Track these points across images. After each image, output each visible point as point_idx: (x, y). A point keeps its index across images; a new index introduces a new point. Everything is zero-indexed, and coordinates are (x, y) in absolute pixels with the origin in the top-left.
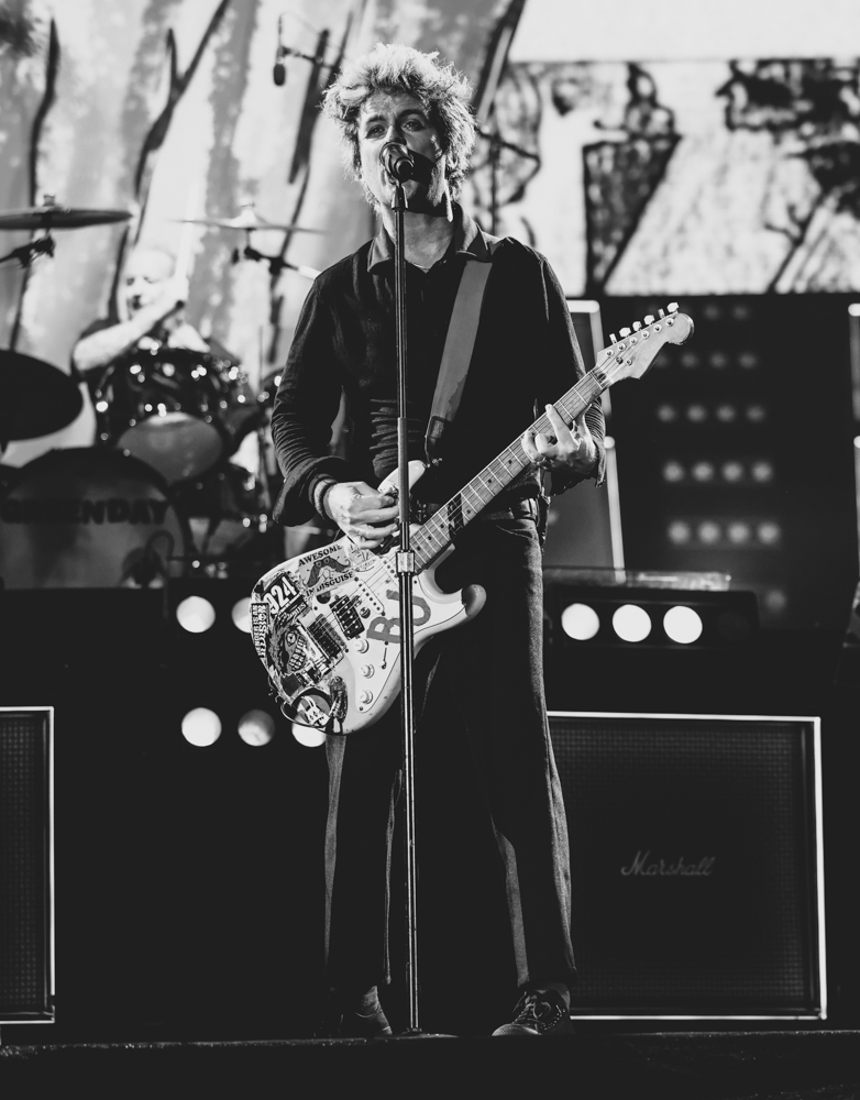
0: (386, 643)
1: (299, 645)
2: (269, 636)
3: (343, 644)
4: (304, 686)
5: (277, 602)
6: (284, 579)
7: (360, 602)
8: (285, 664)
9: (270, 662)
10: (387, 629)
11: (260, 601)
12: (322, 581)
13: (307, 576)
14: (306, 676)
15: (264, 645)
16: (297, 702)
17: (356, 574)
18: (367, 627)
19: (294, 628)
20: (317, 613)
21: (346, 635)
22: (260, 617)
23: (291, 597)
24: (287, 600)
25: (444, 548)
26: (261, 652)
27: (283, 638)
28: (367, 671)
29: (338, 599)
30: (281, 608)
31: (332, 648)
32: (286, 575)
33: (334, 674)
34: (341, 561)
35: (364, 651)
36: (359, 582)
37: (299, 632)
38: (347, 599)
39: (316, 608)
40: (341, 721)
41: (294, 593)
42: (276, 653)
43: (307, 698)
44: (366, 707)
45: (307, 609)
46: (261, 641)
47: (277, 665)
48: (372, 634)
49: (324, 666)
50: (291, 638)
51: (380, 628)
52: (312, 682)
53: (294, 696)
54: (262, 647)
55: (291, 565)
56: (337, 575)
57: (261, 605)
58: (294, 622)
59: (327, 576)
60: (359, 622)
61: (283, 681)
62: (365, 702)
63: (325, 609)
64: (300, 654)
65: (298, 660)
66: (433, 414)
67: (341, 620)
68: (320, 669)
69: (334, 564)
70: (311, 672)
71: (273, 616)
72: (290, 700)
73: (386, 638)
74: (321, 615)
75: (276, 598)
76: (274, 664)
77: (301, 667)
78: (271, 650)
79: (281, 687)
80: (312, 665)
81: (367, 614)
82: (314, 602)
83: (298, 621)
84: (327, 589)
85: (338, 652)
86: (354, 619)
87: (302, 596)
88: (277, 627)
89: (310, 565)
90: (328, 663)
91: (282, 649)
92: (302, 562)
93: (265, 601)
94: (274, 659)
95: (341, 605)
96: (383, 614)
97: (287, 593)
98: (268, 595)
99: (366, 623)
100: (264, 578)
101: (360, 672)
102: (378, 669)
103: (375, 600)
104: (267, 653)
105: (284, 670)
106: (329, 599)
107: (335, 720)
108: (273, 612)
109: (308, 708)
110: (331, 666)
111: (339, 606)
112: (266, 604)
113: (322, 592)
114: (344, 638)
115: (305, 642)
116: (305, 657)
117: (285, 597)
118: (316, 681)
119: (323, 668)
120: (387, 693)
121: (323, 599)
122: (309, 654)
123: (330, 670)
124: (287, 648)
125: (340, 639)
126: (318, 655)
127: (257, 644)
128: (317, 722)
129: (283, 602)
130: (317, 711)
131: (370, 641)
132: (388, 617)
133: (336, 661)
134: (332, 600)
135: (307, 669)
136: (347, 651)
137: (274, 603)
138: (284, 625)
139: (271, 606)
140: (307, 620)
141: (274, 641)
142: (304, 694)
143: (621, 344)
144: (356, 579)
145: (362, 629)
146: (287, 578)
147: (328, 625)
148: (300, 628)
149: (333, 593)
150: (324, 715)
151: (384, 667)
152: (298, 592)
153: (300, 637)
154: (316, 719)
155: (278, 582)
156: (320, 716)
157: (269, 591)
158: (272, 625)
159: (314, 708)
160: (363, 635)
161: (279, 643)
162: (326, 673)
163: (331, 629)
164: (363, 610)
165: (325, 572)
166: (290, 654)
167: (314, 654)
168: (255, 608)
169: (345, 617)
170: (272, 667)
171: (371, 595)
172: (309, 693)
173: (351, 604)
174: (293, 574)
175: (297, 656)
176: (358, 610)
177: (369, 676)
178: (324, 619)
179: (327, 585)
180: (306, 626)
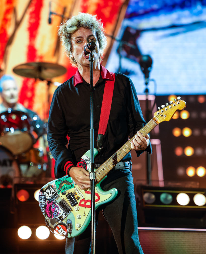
0: (85, 208)
1: (57, 209)
2: (45, 206)
3: (71, 208)
4: (58, 222)
5: (48, 194)
6: (50, 187)
7: (76, 195)
8: (51, 215)
10: (85, 203)
11: (42, 194)
12: (63, 188)
13: (58, 186)
14: (58, 219)
15: (44, 209)
17: (75, 186)
18: (79, 202)
19: (54, 203)
22: (43, 200)
23: (53, 193)
24: (52, 194)
25: (104, 177)
26: (43, 211)
27: (50, 206)
28: (79, 217)
29: (69, 194)
30: (49, 197)
31: (67, 210)
32: (52, 186)
33: (68, 218)
34: (69, 181)
35: (78, 210)
36: (76, 188)
37: (56, 204)
39: (61, 197)
40: (70, 233)
41: (54, 192)
42: (48, 211)
43: (59, 226)
44: (79, 229)
45: (58, 197)
46: (43, 208)
47: (48, 215)
48: (80, 205)
50: (53, 206)
51: (83, 203)
52: (60, 221)
53: (54, 226)
54: (43, 209)
55: (53, 183)
56: (68, 186)
57: (43, 196)
58: (54, 201)
59: (65, 186)
60: (76, 201)
61: (51, 220)
62: (79, 227)
63: (64, 197)
64: (56, 212)
65: (56, 214)
66: (99, 133)
67: (70, 200)
68: (63, 216)
69: (67, 182)
70: (60, 218)
71: (47, 199)
73: (85, 206)
75: (48, 193)
76: (47, 215)
77: (57, 216)
78: (46, 210)
79: (50, 222)
80: (60, 215)
81: (78, 198)
82: (61, 195)
83: (55, 201)
84: (65, 190)
85: (69, 211)
86: (74, 200)
87: (57, 193)
88: (48, 203)
89: (59, 183)
90: (66, 214)
91: (50, 210)
92: (56, 182)
93: (44, 194)
94: (47, 213)
96: (84, 198)
97: (52, 192)
98: (45, 193)
99: (78, 201)
100: (43, 187)
101: (77, 217)
102: (83, 217)
103: (81, 194)
105: (51, 217)
106: (66, 193)
107: (69, 233)
108: (47, 198)
109: (59, 229)
110: (67, 215)
111: (69, 196)
112: (44, 196)
113: (63, 191)
114: (71, 206)
115: (58, 207)
116: (58, 213)
117: (51, 193)
118: (62, 220)
119: (64, 216)
120: (85, 224)
121: (63, 194)
122: (59, 212)
123: (66, 217)
124: (52, 210)
125: (69, 207)
126: (62, 212)
127: (41, 208)
128: (62, 234)
129: (50, 195)
130: (62, 230)
131: (80, 207)
132: (86, 199)
133: (68, 214)
134: (67, 194)
135: (59, 216)
136: (72, 210)
137: (47, 195)
138: (50, 202)
139: (46, 196)
140: (59, 200)
141: (47, 207)
142: (58, 225)
143: (162, 110)
144: (75, 187)
145: (77, 203)
146: (52, 187)
147: (66, 202)
148: (56, 203)
149: (67, 192)
150: (65, 231)
151: (85, 216)
152: (55, 191)
153: (56, 206)
154: (62, 233)
155: (48, 188)
156: (63, 232)
157: (45, 191)
158: (47, 203)
159: (61, 229)
160: (77, 205)
161: (49, 208)
162: (65, 218)
163: (67, 203)
164: (77, 197)
165: (64, 185)
167: (61, 212)
168: (41, 197)
169: (71, 199)
170: (47, 216)
171: (80, 192)
172: (59, 224)
173: (73, 195)
174: (54, 186)
175: (55, 212)
176: (76, 197)
177: (79, 218)
178: (64, 200)
179: (65, 189)
180: (58, 203)
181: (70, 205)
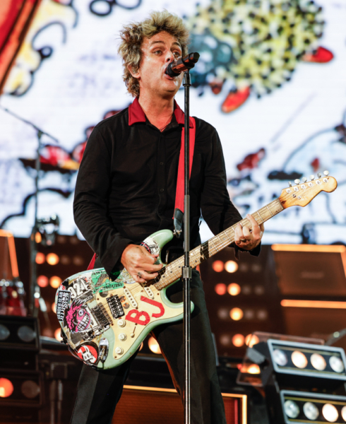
0: (136, 324)
2: (67, 310)
3: (111, 321)
4: (84, 340)
5: (76, 292)
6: (81, 281)
7: (125, 300)
8: (75, 326)
9: (66, 324)
10: (138, 317)
11: (65, 290)
12: (104, 284)
13: (96, 281)
14: (86, 335)
16: (78, 348)
17: (125, 285)
19: (84, 308)
20: (98, 302)
21: (114, 316)
22: (64, 299)
23: (84, 291)
26: (61, 318)
27: (76, 312)
28: (123, 337)
29: (112, 297)
30: (77, 296)
31: (104, 322)
32: (84, 279)
33: (103, 336)
35: (123, 326)
36: (126, 289)
37: (86, 310)
38: (117, 297)
39: (98, 299)
40: (103, 361)
41: (87, 289)
42: (70, 320)
43: (85, 347)
45: (93, 299)
46: (61, 312)
47: (69, 326)
48: (128, 318)
49: (97, 331)
50: (81, 313)
51: (134, 315)
52: (89, 338)
53: (78, 344)
54: (62, 315)
55: (87, 274)
57: (66, 292)
58: (84, 304)
59: (107, 283)
60: (123, 310)
61: (71, 335)
62: (120, 354)
63: (103, 301)
67: (112, 308)
68: (95, 332)
70: (90, 333)
71: (72, 299)
72: (74, 346)
73: (137, 321)
74: (101, 303)
75: (75, 290)
77: (84, 329)
78: (67, 318)
79: (69, 338)
80: (91, 329)
81: (127, 306)
82: (98, 295)
83: (86, 304)
84: (106, 290)
85: (109, 324)
86: (120, 308)
87: (91, 291)
88: (74, 305)
89: (98, 275)
90: (100, 330)
91: (75, 318)
92: (94, 273)
93: (69, 290)
95: (114, 299)
96: (137, 308)
97: (83, 289)
99: (126, 312)
101: (120, 336)
102: (129, 337)
103: (133, 300)
104: (65, 319)
105: (74, 329)
106: (106, 295)
107: (100, 361)
108: (73, 297)
109: (84, 352)
110: (102, 331)
111: (112, 301)
112: (68, 292)
113: (103, 291)
114: (112, 318)
115: (88, 315)
116: (87, 324)
117: (81, 291)
118: (92, 338)
120: (131, 351)
121: (102, 295)
123: (101, 334)
124: (78, 318)
125: (110, 318)
126: (95, 324)
128: (89, 360)
129: (79, 293)
131: (127, 321)
132: (140, 310)
133: (105, 329)
134: (109, 296)
135: (88, 331)
136: (113, 325)
137: (73, 292)
139: (72, 294)
140: (92, 305)
141: (70, 313)
142: (82, 344)
143: (296, 187)
144: (124, 287)
145: (124, 314)
147: (104, 309)
148: (87, 308)
149: (110, 292)
151: (133, 337)
152: (89, 289)
153: (86, 313)
156: (91, 357)
157: (72, 285)
158: (70, 305)
159: (88, 353)
160: (123, 317)
161: (73, 315)
162: (98, 335)
163: (106, 312)
164: (126, 304)
165: (106, 280)
166: (79, 321)
168: (61, 293)
169: (115, 306)
170: (66, 327)
171: (132, 297)
172: (86, 344)
173: (119, 300)
174: (87, 279)
175: (82, 323)
176: (123, 303)
177: (123, 340)
178: (102, 306)
179: (107, 287)
180: (91, 308)
181: (111, 316)
